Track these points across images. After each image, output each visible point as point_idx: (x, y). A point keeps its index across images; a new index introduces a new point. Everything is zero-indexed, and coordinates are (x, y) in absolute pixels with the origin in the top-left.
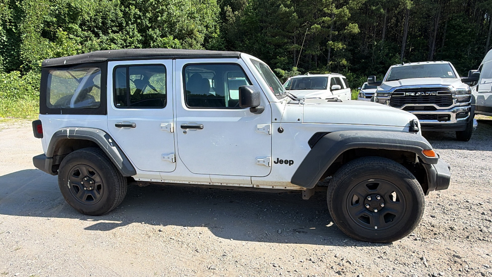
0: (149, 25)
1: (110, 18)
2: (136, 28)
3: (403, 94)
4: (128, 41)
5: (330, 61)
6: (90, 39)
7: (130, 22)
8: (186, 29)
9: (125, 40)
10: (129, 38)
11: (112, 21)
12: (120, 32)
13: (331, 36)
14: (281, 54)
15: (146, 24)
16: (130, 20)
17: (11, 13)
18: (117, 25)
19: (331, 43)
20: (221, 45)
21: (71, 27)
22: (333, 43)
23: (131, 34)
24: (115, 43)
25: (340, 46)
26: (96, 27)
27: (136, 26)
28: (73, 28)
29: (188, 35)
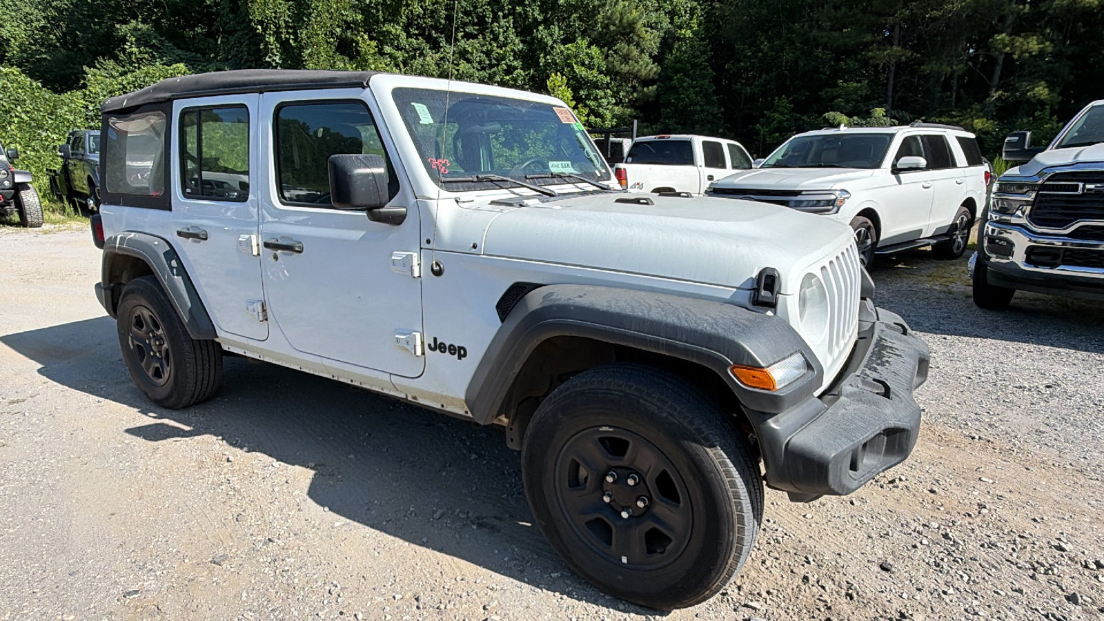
0: (540, 18)
1: (462, 7)
2: (512, 25)
3: (1076, 188)
4: (494, 55)
5: (996, 91)
6: (421, 54)
7: (500, 14)
8: (617, 22)
9: (488, 54)
10: (498, 47)
11: (466, 13)
12: (480, 37)
13: (1010, 20)
14: (853, 75)
15: (533, 15)
16: (502, 9)
17: (289, 9)
18: (476, 20)
19: (1002, 40)
20: (698, 57)
21: (387, 31)
22: (1007, 38)
23: (501, 38)
24: (468, 61)
25: (1034, 45)
26: (435, 28)
27: (512, 21)
28: (391, 32)
29: (623, 35)
